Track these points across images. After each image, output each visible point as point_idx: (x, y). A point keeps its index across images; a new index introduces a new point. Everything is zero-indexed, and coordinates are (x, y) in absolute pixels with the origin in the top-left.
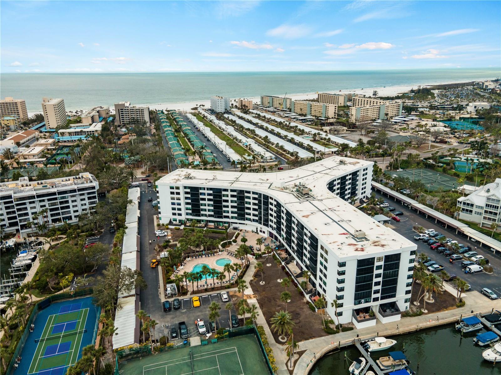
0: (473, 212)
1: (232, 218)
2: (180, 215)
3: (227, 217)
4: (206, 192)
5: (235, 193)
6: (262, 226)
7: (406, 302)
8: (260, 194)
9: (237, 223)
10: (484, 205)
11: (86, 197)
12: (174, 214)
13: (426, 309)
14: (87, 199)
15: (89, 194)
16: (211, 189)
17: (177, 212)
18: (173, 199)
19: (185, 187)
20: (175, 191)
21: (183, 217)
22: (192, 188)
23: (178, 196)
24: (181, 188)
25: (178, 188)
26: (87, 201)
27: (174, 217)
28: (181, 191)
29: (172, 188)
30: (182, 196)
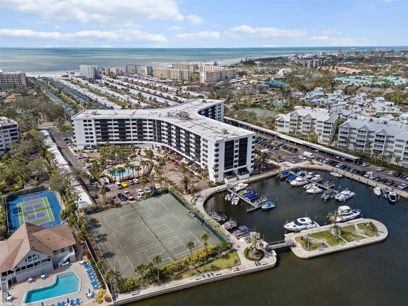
0: (284, 126)
1: (134, 140)
2: (92, 141)
3: (130, 140)
4: (112, 122)
5: (135, 122)
6: (157, 143)
7: (251, 167)
8: (154, 120)
9: (137, 144)
10: (289, 120)
11: (9, 133)
12: (87, 141)
13: (262, 171)
14: (9, 135)
15: (11, 131)
16: (117, 120)
17: (90, 139)
18: (86, 129)
19: (96, 120)
20: (87, 123)
21: (95, 143)
22: (101, 120)
23: (90, 127)
24: (93, 121)
25: (90, 121)
26: (10, 137)
27: (88, 143)
28: (93, 123)
29: (85, 121)
30: (93, 127)
